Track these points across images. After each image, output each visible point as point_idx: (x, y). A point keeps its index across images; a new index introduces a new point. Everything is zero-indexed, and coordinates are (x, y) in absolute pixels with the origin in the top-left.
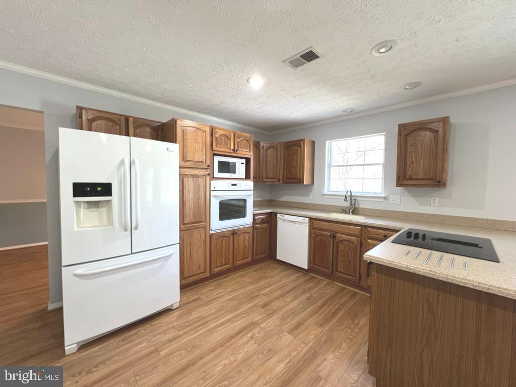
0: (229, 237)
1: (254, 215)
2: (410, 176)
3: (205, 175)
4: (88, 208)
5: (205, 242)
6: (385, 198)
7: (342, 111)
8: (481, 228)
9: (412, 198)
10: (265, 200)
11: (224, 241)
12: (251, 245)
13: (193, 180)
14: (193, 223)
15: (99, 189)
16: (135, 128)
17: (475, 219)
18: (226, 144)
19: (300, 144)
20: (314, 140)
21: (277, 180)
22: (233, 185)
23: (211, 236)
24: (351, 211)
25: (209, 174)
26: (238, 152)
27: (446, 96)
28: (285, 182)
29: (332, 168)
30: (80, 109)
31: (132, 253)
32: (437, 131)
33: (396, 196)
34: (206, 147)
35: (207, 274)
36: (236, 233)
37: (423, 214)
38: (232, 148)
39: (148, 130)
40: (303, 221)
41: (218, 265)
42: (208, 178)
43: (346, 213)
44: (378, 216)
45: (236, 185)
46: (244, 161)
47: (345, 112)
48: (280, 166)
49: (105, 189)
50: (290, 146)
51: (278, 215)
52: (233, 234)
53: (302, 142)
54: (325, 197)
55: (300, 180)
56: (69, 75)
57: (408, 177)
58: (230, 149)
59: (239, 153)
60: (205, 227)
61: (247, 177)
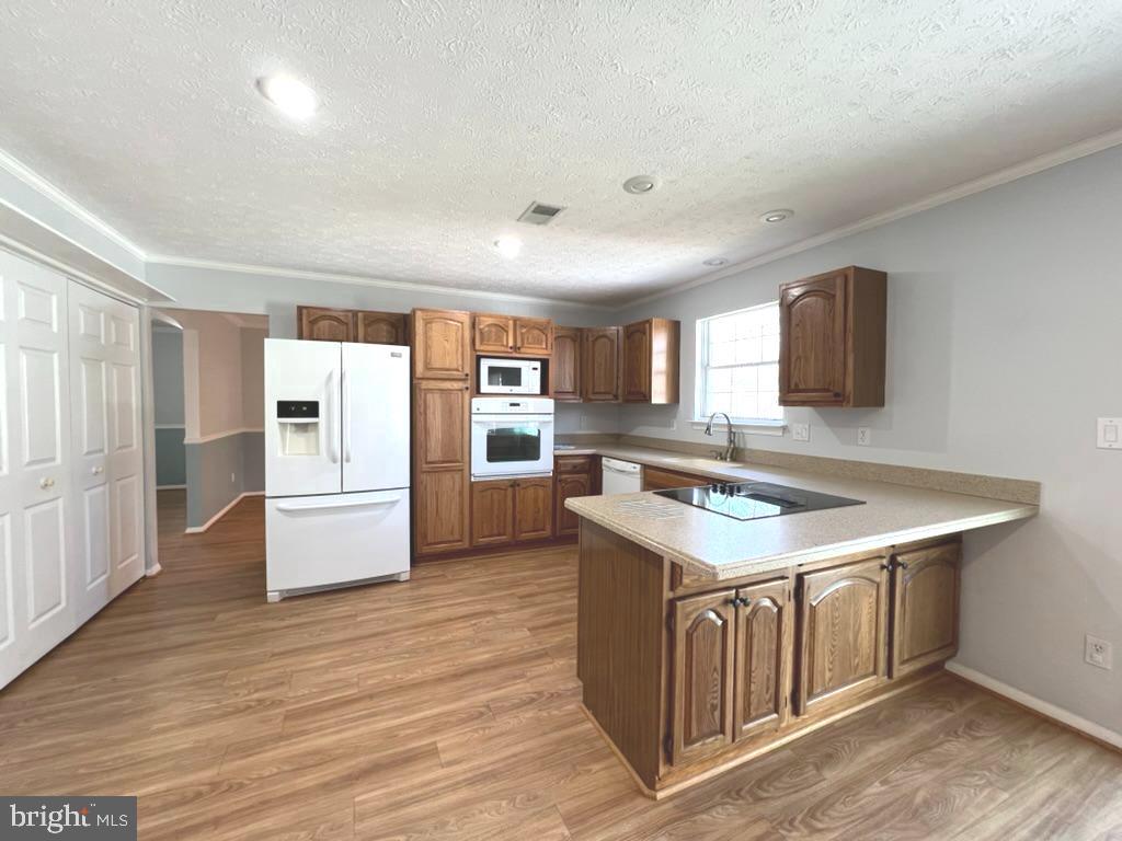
0: (506, 490)
1: (556, 458)
2: (796, 385)
3: (461, 390)
4: (296, 432)
5: (461, 493)
6: (784, 428)
7: (705, 263)
8: (941, 490)
9: (827, 428)
10: (606, 435)
11: (495, 496)
12: (550, 508)
13: (441, 397)
14: (443, 462)
15: (305, 408)
16: (367, 326)
17: (929, 471)
18: (499, 339)
19: (645, 329)
20: (676, 319)
21: (611, 397)
22: (512, 405)
23: (472, 485)
24: (729, 455)
25: (467, 388)
26: (522, 350)
27: (877, 220)
28: (627, 401)
29: (710, 372)
30: (300, 309)
31: (342, 493)
32: (834, 296)
33: (801, 425)
34: (462, 346)
35: (466, 545)
36: (518, 485)
37: (845, 461)
38: (511, 344)
39: (384, 327)
40: (633, 470)
41: (486, 533)
42: (467, 395)
43: (722, 459)
44: (774, 466)
45: (518, 405)
46: (538, 364)
47: (710, 264)
48: (618, 371)
49: (311, 409)
50: (632, 333)
51: (604, 459)
52: (512, 486)
53: (647, 325)
54: (695, 428)
55: (645, 396)
56: (294, 267)
57: (793, 387)
58: (507, 346)
59: (527, 352)
60: (462, 470)
61: (544, 391)
